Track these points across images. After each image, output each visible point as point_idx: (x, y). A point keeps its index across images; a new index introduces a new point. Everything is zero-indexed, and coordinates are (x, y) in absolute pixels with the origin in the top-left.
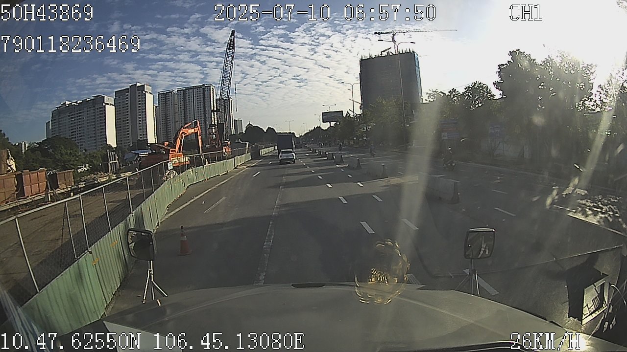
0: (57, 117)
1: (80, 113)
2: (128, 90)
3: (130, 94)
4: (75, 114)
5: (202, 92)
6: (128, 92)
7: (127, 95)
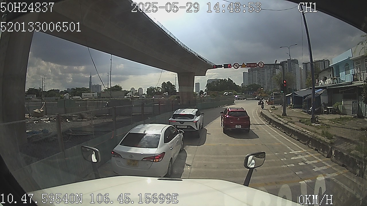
0: (251, 72)
1: (263, 71)
2: (286, 62)
3: (288, 64)
4: (260, 72)
5: (323, 63)
6: (287, 63)
7: (286, 64)
